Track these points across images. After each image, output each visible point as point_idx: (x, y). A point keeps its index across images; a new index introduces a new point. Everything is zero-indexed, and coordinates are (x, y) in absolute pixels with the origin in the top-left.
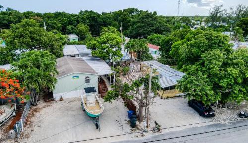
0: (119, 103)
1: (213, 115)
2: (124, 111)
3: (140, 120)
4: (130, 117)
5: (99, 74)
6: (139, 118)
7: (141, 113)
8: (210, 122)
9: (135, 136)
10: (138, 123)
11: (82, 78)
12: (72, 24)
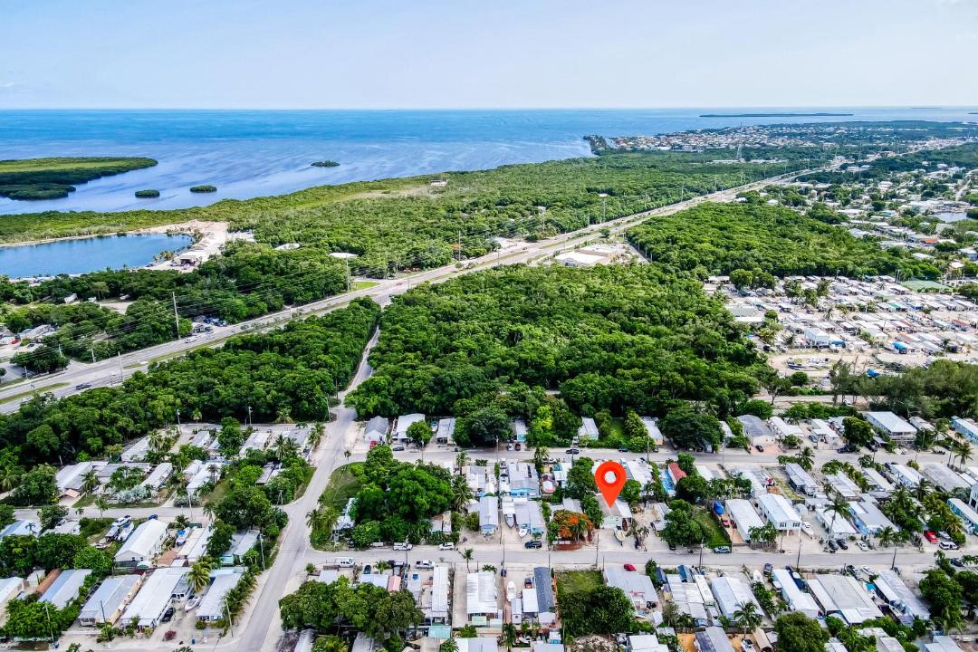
0: (632, 537)
1: (675, 550)
2: (633, 541)
3: (640, 546)
4: (636, 544)
5: (624, 517)
7: (641, 543)
8: (671, 552)
9: (636, 551)
10: (638, 547)
12: (589, 402)
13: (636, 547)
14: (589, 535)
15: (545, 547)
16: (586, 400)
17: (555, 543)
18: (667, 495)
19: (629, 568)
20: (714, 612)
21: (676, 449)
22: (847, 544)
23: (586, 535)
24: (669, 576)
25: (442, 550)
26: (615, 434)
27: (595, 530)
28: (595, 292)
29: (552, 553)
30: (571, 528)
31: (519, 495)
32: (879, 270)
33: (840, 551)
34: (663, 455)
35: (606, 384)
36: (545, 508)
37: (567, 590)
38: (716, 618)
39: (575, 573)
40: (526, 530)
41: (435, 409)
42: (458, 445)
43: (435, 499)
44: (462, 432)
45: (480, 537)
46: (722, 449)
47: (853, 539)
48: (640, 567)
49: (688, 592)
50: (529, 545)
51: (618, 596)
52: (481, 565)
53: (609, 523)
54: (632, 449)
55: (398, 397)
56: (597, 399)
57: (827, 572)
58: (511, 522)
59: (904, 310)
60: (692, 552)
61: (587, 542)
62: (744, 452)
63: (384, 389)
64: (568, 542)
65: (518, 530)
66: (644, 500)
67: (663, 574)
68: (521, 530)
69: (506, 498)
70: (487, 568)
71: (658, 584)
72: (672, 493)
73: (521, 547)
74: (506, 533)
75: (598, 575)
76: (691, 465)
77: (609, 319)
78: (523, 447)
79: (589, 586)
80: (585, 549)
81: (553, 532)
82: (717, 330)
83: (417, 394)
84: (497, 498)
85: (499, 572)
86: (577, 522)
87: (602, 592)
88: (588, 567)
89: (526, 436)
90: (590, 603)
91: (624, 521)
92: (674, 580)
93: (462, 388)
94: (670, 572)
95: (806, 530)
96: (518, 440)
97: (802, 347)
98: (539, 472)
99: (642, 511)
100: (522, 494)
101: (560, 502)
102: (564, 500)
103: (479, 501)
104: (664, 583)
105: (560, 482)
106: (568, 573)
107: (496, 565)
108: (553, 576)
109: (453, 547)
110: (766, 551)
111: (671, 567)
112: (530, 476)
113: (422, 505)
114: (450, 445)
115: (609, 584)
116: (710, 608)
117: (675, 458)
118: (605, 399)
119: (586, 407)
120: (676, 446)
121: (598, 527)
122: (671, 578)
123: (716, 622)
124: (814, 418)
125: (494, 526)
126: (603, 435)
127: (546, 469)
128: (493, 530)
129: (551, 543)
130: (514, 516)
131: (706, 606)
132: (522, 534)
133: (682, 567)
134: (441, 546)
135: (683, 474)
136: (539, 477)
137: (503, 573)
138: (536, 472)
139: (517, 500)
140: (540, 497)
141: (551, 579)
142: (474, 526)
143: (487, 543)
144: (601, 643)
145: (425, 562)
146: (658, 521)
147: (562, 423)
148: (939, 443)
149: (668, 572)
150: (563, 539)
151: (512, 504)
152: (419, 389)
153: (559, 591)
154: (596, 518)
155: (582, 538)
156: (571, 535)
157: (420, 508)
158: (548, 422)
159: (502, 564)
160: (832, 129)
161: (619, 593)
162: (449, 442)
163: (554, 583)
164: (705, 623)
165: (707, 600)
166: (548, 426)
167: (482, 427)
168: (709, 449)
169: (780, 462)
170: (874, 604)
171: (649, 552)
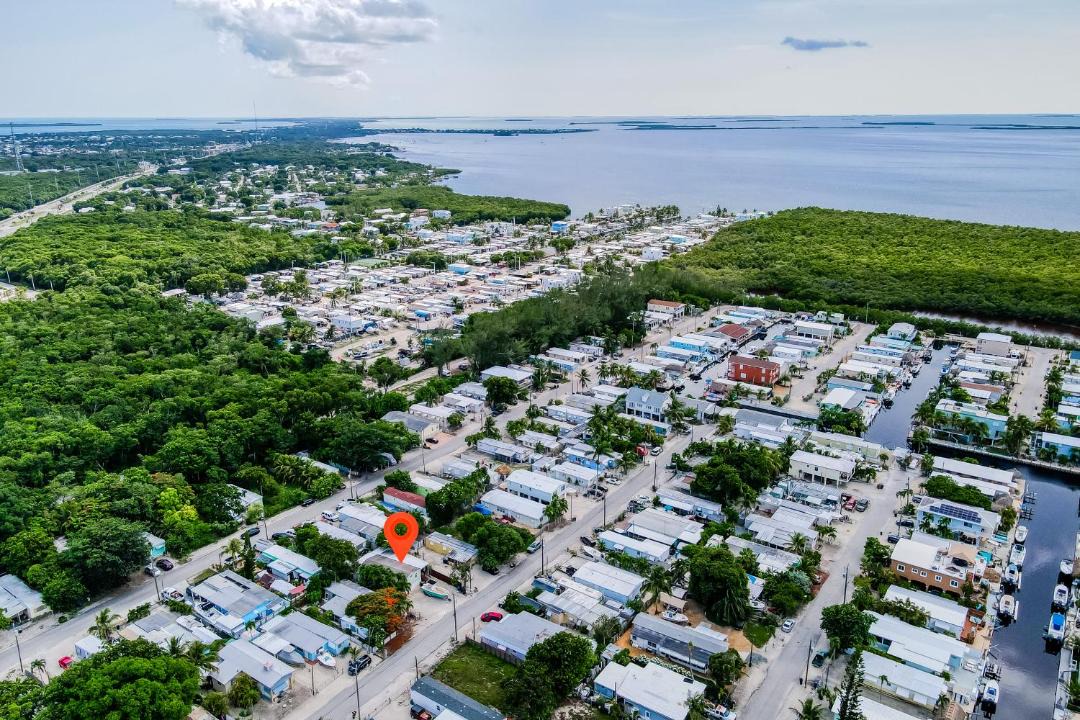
1: (498, 573)
2: (451, 588)
3: (467, 589)
4: (460, 589)
5: (421, 568)
7: (465, 587)
8: (498, 576)
9: (469, 598)
10: (466, 591)
11: (414, 575)
12: (214, 464)
13: (464, 593)
15: (376, 657)
16: (210, 463)
20: (615, 605)
22: (603, 485)
24: (540, 598)
28: (37, 337)
31: (257, 621)
32: (324, 255)
33: (606, 495)
36: (319, 614)
38: (622, 608)
39: (445, 662)
40: (328, 655)
42: (56, 610)
46: (405, 456)
47: (601, 479)
49: (575, 600)
54: (318, 497)
56: (223, 456)
57: (624, 516)
59: (382, 285)
60: (513, 566)
61: (411, 621)
62: (424, 451)
64: (394, 635)
67: (533, 600)
68: (320, 658)
71: (541, 612)
73: (345, 679)
75: (472, 647)
78: (172, 561)
80: (417, 629)
86: (396, 600)
88: (446, 649)
89: (168, 544)
91: (422, 573)
92: (548, 598)
94: (535, 593)
96: (154, 556)
97: (343, 338)
100: (259, 618)
101: (328, 594)
102: (329, 589)
104: (544, 607)
105: (292, 574)
106: (440, 668)
110: (564, 527)
112: (246, 589)
114: (39, 618)
116: (607, 603)
117: (382, 482)
122: (543, 599)
123: (628, 612)
124: (443, 394)
126: (269, 495)
128: (287, 682)
131: (603, 601)
132: (328, 662)
133: (535, 582)
135: (411, 494)
136: (258, 582)
140: (289, 605)
143: (294, 706)
144: (570, 713)
146: (453, 553)
148: (548, 380)
149: (532, 595)
151: (270, 635)
160: (97, 137)
162: (34, 615)
164: (622, 619)
165: (598, 597)
166: (193, 515)
167: (110, 558)
168: (394, 461)
169: (469, 444)
170: (686, 519)
171: (480, 590)
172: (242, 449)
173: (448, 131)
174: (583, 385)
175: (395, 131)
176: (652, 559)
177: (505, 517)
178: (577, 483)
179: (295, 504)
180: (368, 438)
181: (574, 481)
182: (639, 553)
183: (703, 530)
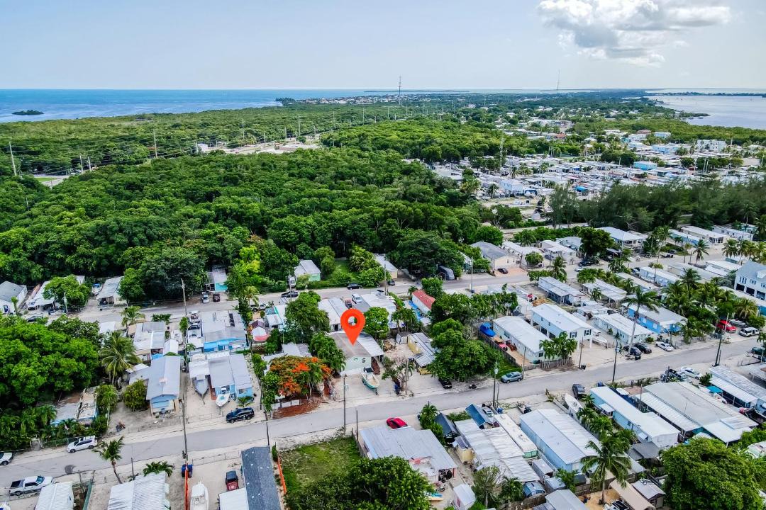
0: (389, 380)
1: (451, 387)
2: (392, 384)
3: (402, 390)
4: (396, 388)
5: (372, 356)
6: (402, 389)
7: (403, 386)
8: (448, 391)
9: (398, 399)
10: (400, 392)
11: (360, 359)
12: (304, 241)
13: (398, 393)
14: (327, 387)
15: (259, 416)
16: (301, 240)
17: (275, 407)
18: (421, 324)
19: (395, 424)
20: (545, 468)
21: (414, 281)
22: (649, 347)
23: (321, 388)
24: (460, 424)
25: (73, 451)
26: (340, 271)
27: (334, 380)
29: (271, 423)
30: (299, 379)
31: (216, 350)
32: (536, 150)
33: (644, 356)
34: (402, 288)
35: (323, 220)
36: (257, 361)
37: (305, 480)
38: (550, 475)
39: (313, 447)
40: (227, 396)
41: (98, 265)
42: (129, 303)
43: (57, 365)
44: (132, 284)
45: (149, 419)
46: (464, 276)
47: (649, 340)
48: (411, 419)
49: (495, 442)
50: (231, 418)
51: (401, 473)
52: (141, 466)
53: (353, 368)
54: (364, 285)
55: (39, 256)
56: (313, 237)
57: (648, 382)
58: (202, 387)
59: (566, 171)
60: (474, 387)
61: (325, 398)
62: (488, 276)
63: (17, 245)
64: (296, 403)
65: (214, 397)
66: (393, 334)
67: (450, 423)
68: (219, 396)
69: (196, 356)
70: (154, 468)
71: (448, 439)
72: (426, 322)
73: (221, 424)
74: (194, 406)
75: (350, 444)
76: (440, 289)
77: (315, 182)
78: (224, 297)
79: (340, 465)
80: (323, 407)
81: (270, 389)
82: (424, 184)
83: (70, 248)
84: (180, 359)
85: (177, 472)
86: (307, 369)
87: (370, 471)
88: (331, 434)
89: (226, 283)
90: (351, 497)
91: (373, 360)
92: (467, 428)
93: (135, 234)
94: (459, 418)
95: (597, 339)
96: (217, 290)
97: (502, 196)
98: (246, 319)
99: (393, 348)
100: (221, 348)
101: (279, 350)
102: (283, 346)
103: (149, 365)
104: (456, 435)
105: (275, 327)
106: (302, 449)
107: (175, 460)
108: (275, 459)
109: (94, 443)
110: (563, 370)
111: (458, 411)
112: (233, 325)
113: (28, 378)
114: (118, 306)
115: (371, 455)
116: (535, 462)
117: (418, 286)
118: (324, 235)
119: (301, 247)
120: (413, 278)
121: (336, 375)
122: (462, 426)
123: (554, 482)
124: (542, 240)
125: (173, 396)
126: (326, 273)
127: (256, 317)
128: (171, 403)
129: (268, 407)
130: (208, 377)
131: (531, 459)
132: (220, 402)
133: (472, 408)
134: (71, 446)
135: (433, 300)
136: (247, 325)
137: (187, 472)
138: (241, 320)
139: (212, 356)
140: (248, 348)
141: (273, 464)
142: (139, 402)
143: (162, 425)
145: (28, 480)
146: (419, 355)
147: (273, 261)
148: (662, 250)
149: (454, 418)
150: (288, 399)
151: (206, 362)
152: (72, 240)
153: (288, 484)
154: (334, 362)
155: (317, 393)
156: (299, 390)
157: (24, 385)
158: (255, 265)
159: (185, 456)
161: (402, 465)
162: (117, 302)
163: (278, 472)
164: (538, 487)
165: (525, 449)
166: (255, 268)
167: (161, 273)
168: (452, 276)
169: (532, 279)
170: (733, 411)
171: (416, 396)
172: (330, 235)
173: (719, 94)
174: (698, 257)
175: (671, 94)
176: (642, 436)
177: (508, 343)
178: (617, 336)
179: (342, 286)
180: (424, 245)
181: (615, 332)
182: (629, 423)
183: (750, 430)
